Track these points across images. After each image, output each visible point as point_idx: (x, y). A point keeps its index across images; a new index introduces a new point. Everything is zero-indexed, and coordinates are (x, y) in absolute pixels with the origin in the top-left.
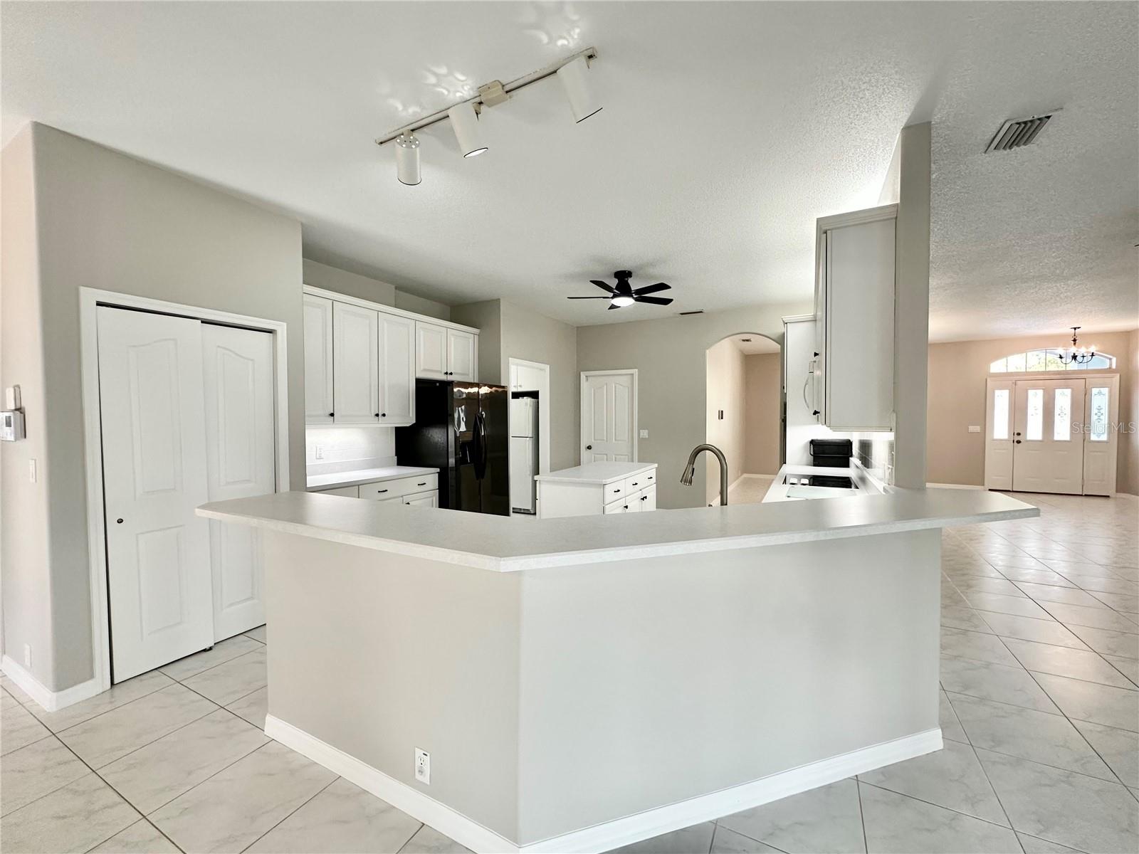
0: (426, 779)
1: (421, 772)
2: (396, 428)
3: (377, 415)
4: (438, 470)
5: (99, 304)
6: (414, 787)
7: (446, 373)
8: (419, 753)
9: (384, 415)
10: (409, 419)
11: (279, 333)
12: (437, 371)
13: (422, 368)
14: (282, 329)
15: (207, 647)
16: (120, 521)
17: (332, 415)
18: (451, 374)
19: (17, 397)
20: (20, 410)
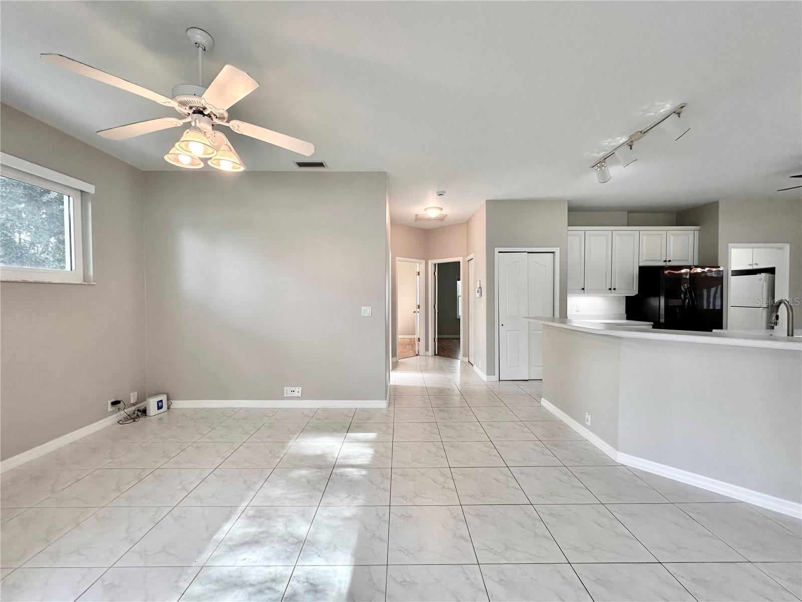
0: (589, 423)
1: (587, 421)
2: (627, 297)
3: (610, 289)
4: (652, 323)
5: (499, 252)
6: (585, 427)
7: (665, 261)
8: (587, 414)
9: (615, 289)
10: (634, 291)
11: (556, 253)
12: (658, 261)
13: (644, 259)
14: (557, 250)
15: (526, 379)
16: (502, 325)
17: (583, 289)
18: (670, 261)
19: (480, 284)
20: (480, 288)
